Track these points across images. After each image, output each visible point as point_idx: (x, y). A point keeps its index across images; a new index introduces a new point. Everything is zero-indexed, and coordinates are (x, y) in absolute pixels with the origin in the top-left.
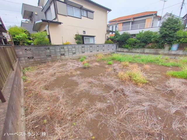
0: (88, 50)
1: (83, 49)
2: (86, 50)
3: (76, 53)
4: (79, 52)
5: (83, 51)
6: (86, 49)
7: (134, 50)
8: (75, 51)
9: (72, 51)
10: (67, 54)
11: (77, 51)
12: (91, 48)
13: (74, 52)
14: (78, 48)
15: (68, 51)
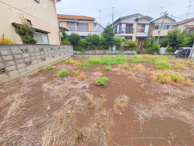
0: (50, 55)
1: (42, 53)
2: (47, 55)
3: (33, 62)
4: (37, 59)
5: (43, 57)
6: (46, 53)
7: (87, 52)
8: (30, 59)
9: (24, 59)
10: (14, 67)
11: (33, 58)
12: (52, 52)
13: (28, 60)
14: (34, 52)
15: (14, 59)
